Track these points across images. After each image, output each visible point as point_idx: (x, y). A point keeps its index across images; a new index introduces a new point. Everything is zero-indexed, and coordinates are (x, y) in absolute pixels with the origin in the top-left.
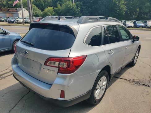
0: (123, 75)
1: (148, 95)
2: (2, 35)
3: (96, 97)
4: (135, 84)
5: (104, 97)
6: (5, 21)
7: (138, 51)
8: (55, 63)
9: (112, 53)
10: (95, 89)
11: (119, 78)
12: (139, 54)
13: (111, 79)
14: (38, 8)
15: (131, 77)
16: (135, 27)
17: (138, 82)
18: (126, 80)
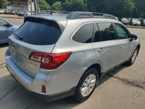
0: (118, 73)
1: (139, 96)
2: (6, 27)
3: (82, 94)
4: (128, 84)
5: (92, 95)
6: (16, 14)
7: (136, 51)
8: (38, 58)
9: (103, 51)
10: (81, 87)
11: (113, 77)
12: (137, 53)
13: (101, 77)
14: (47, 3)
15: (125, 77)
16: (141, 26)
17: (132, 83)
18: (119, 79)
